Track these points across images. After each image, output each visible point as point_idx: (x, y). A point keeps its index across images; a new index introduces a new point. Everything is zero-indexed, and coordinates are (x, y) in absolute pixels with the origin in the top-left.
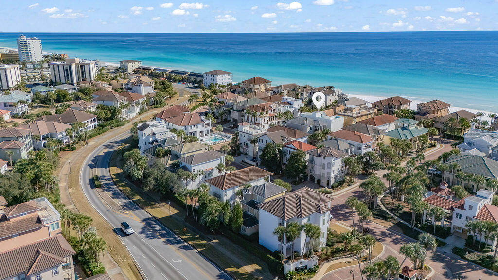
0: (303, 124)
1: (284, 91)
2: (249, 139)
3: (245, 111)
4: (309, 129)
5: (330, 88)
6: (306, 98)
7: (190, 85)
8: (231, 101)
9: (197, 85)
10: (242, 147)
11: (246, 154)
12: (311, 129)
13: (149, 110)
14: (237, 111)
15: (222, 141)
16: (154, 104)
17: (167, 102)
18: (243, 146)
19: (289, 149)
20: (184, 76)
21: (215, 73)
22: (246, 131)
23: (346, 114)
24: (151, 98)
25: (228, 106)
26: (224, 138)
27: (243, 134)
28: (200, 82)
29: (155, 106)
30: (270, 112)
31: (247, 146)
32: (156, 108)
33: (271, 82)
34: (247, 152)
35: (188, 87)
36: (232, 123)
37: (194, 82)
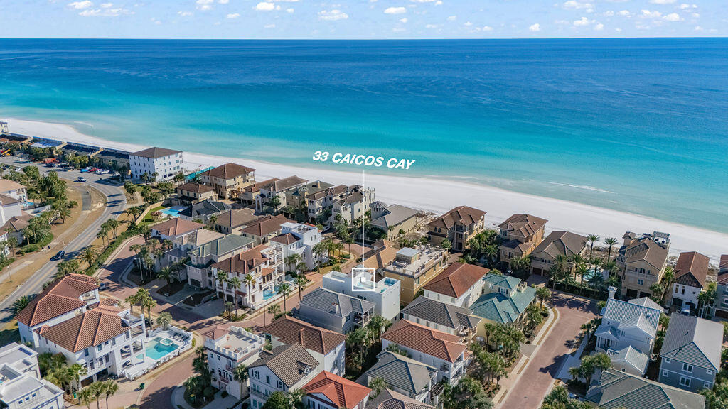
0: (333, 312)
1: (280, 194)
2: (229, 367)
3: (214, 270)
4: (344, 320)
5: (356, 189)
6: (319, 208)
7: (105, 174)
8: (185, 242)
9: (117, 174)
10: (215, 380)
11: (225, 394)
12: (348, 319)
13: (12, 260)
14: (198, 266)
15: (172, 354)
16: (25, 243)
17: (54, 230)
18: (219, 378)
19: (317, 402)
20: (92, 155)
21: (151, 154)
22: (221, 351)
23: (401, 270)
24: (17, 231)
25: (178, 252)
26: (175, 342)
27: (215, 355)
28: (124, 170)
29: (29, 246)
30: (263, 266)
31: (226, 379)
32: (31, 251)
33: (253, 170)
34: (228, 391)
35: (101, 182)
36: (190, 289)
37: (113, 168)
